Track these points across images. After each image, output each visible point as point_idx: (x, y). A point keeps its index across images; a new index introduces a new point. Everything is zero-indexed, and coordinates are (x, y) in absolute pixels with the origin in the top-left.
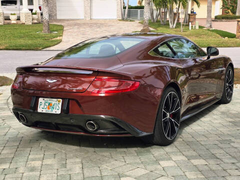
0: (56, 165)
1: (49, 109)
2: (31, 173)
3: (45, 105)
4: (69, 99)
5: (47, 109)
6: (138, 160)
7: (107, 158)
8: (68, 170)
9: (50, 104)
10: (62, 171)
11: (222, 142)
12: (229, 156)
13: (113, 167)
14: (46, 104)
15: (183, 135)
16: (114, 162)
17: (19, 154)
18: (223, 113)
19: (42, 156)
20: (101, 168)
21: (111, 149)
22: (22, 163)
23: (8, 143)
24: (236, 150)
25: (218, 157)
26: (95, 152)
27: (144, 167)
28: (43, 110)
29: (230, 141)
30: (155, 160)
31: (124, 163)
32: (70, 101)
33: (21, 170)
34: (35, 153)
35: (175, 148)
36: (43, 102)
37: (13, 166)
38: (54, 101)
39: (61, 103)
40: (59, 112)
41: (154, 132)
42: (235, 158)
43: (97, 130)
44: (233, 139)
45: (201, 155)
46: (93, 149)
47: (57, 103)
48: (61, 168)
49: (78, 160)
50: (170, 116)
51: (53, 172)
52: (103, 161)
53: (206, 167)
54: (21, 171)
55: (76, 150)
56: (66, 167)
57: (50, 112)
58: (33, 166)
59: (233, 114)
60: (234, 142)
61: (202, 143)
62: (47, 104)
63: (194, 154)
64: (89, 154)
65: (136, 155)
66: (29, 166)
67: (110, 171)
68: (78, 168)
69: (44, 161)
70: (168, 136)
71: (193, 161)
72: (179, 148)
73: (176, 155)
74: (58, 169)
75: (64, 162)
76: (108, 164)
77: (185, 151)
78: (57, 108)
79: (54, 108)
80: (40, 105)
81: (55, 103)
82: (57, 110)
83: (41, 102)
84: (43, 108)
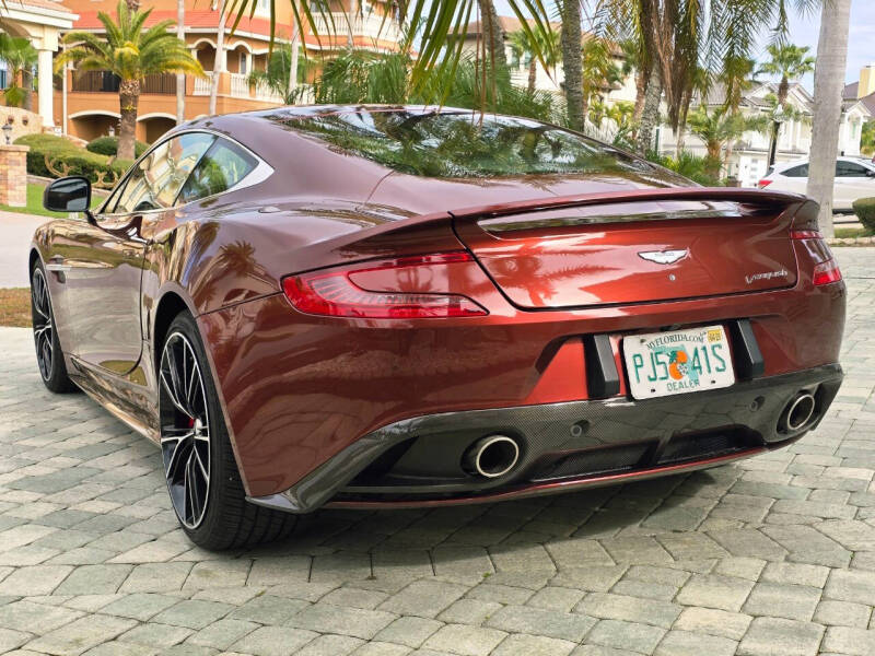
1: (678, 375)
3: (655, 362)
5: (671, 379)
9: (676, 356)
14: (662, 358)
28: (653, 385)
36: (644, 351)
38: (691, 340)
39: (724, 343)
40: (726, 379)
47: (707, 343)
57: (686, 385)
62: (664, 358)
78: (715, 363)
79: (700, 367)
80: (637, 367)
81: (699, 345)
82: (715, 375)
83: (635, 356)
84: (651, 380)
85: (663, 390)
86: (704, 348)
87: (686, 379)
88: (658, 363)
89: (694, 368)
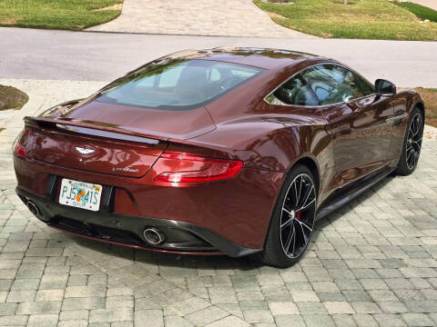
0: (88, 300)
1: (79, 200)
2: (42, 316)
3: (72, 192)
4: (115, 188)
5: (75, 200)
6: (232, 299)
7: (178, 291)
8: (108, 314)
9: (81, 192)
10: (98, 314)
11: (385, 263)
12: (393, 298)
13: (187, 311)
14: (75, 191)
15: (318, 243)
16: (190, 300)
17: (24, 272)
18: (397, 197)
19: (66, 277)
20: (165, 313)
21: (187, 270)
22: (28, 293)
23: (9, 245)
24: (407, 284)
25: (374, 297)
26: (159, 274)
27: (240, 314)
29: (401, 263)
30: (263, 298)
31: (207, 304)
32: (117, 190)
33: (26, 308)
34: (53, 271)
35: (300, 274)
36: (69, 186)
37: (13, 298)
38: (88, 188)
39: (100, 193)
40: (96, 208)
41: (264, 247)
42: (403, 302)
43: (162, 243)
44: (406, 259)
45: (345, 293)
46: (156, 267)
47: (94, 191)
48: (96, 308)
49: (128, 291)
50: (296, 216)
51: (82, 317)
52: (170, 297)
53: (349, 320)
54: (26, 311)
55: (126, 268)
56: (105, 307)
57: (80, 205)
58: (47, 300)
59: (413, 200)
60: (406, 266)
61: (351, 264)
63: (333, 288)
64: (149, 279)
65: (231, 285)
66: (41, 299)
67: (181, 319)
68: (125, 310)
69: (68, 289)
70: (290, 251)
71: (328, 305)
72: (307, 274)
73: (301, 289)
74: (90, 311)
75: (103, 295)
76: (178, 304)
77: (317, 282)
78: (94, 200)
79: (87, 199)
80: (64, 191)
82: (92, 205)
83: (64, 187)
85: (71, 204)
86: (92, 193)
87: (81, 202)
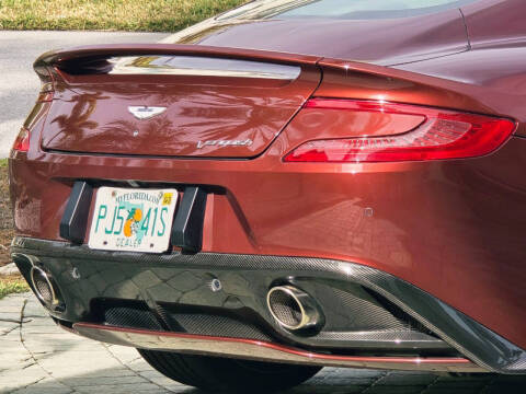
1: (129, 232)
3: (117, 215)
5: (122, 235)
9: (134, 213)
28: (107, 237)
36: (112, 204)
38: (150, 201)
39: (172, 208)
40: (162, 245)
47: (160, 206)
62: (124, 214)
78: (159, 227)
79: (146, 229)
80: (100, 217)
81: (154, 206)
82: (155, 239)
83: (102, 207)
84: (107, 232)
85: (112, 244)
86: (156, 210)
87: (134, 237)
88: (119, 218)
89: (143, 228)
